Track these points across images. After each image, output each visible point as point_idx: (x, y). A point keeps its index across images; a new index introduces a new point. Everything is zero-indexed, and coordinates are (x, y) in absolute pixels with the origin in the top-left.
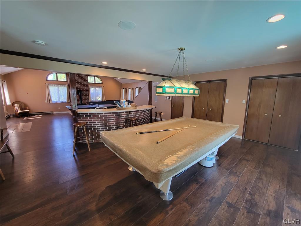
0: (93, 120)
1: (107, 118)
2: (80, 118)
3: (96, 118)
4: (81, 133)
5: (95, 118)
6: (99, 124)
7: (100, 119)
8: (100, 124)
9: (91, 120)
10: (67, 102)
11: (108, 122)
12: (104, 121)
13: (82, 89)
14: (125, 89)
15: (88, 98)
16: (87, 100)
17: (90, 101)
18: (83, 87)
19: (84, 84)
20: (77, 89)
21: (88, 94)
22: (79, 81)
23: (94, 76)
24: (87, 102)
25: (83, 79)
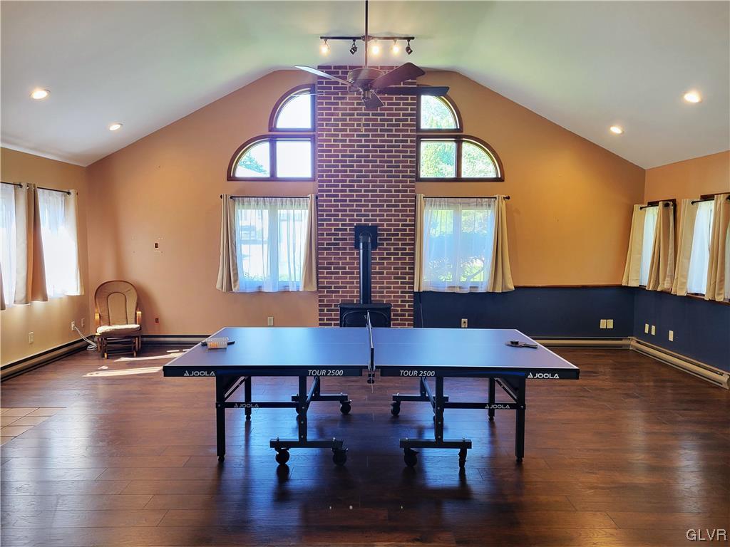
10: (302, 288)
13: (378, 215)
14: (666, 205)
15: (410, 269)
16: (402, 283)
17: (416, 290)
18: (385, 204)
19: (391, 191)
20: (354, 220)
21: (414, 245)
22: (371, 171)
23: (457, 136)
24: (402, 292)
25: (388, 156)
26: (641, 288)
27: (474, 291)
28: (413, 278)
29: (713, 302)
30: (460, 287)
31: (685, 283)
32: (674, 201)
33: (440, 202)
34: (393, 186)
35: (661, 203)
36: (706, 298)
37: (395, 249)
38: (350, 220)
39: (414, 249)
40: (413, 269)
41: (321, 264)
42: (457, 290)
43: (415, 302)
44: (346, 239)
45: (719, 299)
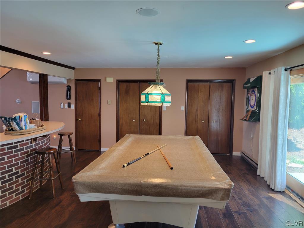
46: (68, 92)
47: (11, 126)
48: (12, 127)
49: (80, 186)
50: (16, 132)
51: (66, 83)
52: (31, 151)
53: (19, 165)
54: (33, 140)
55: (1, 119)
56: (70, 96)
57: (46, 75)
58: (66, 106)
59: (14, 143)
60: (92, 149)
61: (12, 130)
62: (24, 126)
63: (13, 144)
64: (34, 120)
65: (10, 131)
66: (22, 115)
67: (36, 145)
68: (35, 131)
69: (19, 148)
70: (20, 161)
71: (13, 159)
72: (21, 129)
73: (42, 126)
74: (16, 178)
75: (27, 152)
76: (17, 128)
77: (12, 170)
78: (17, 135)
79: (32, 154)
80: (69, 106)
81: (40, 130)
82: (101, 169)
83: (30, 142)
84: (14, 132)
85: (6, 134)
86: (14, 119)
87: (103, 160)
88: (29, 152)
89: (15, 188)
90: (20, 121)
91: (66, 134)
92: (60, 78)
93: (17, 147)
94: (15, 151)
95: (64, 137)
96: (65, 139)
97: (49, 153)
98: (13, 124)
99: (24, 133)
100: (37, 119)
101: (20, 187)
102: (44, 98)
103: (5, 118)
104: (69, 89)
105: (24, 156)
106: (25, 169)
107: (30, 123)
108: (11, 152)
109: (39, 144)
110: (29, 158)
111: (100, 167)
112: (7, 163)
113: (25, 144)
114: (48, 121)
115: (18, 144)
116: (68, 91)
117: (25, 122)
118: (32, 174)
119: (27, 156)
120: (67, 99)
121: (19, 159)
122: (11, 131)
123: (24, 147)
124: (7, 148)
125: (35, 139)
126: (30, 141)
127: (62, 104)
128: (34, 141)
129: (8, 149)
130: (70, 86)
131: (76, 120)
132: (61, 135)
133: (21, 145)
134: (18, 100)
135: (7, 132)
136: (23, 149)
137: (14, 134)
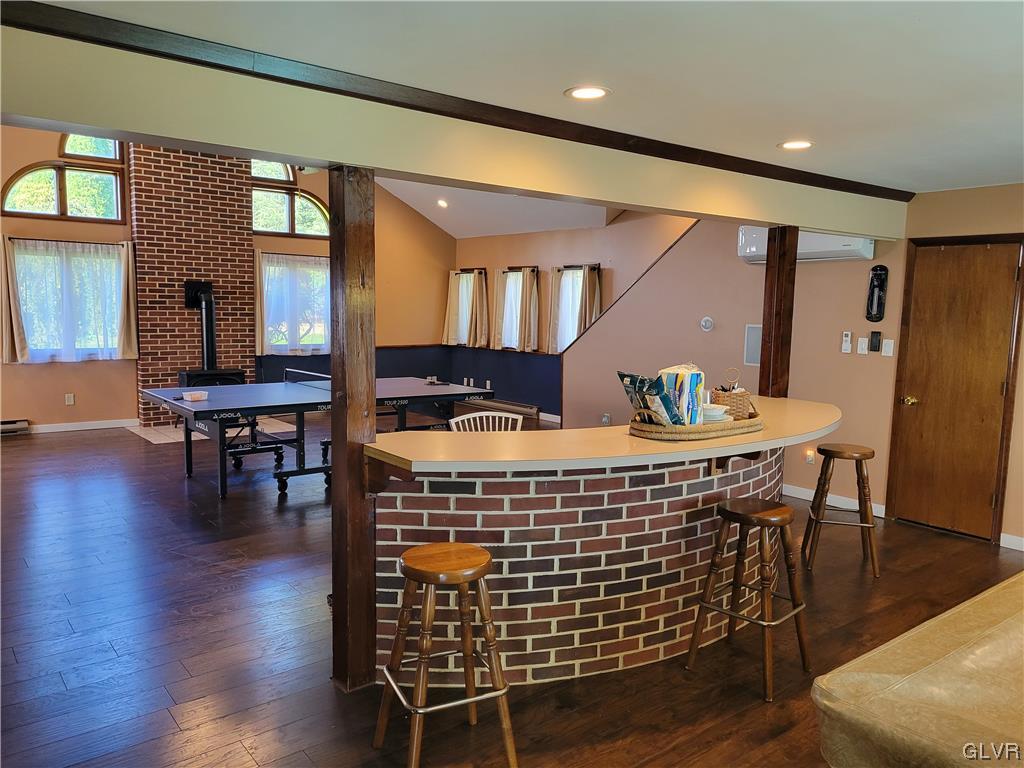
0: (487, 521)
1: (581, 501)
2: (391, 503)
3: (507, 505)
4: (392, 614)
5: (499, 505)
6: (522, 551)
7: (532, 513)
8: (529, 545)
9: (472, 521)
10: (118, 356)
11: (585, 531)
12: (557, 528)
13: (213, 271)
14: (480, 273)
15: (250, 331)
16: (242, 347)
17: (258, 354)
18: (220, 258)
19: (226, 244)
20: (183, 275)
21: (253, 304)
22: (202, 220)
23: (290, 189)
24: (242, 357)
25: (222, 204)
26: (460, 347)
27: (316, 353)
28: (254, 341)
29: (523, 352)
30: (302, 350)
31: (500, 340)
32: (485, 269)
33: (278, 258)
34: (228, 238)
35: (476, 271)
36: (518, 350)
37: (233, 309)
38: (178, 275)
39: (253, 309)
40: (253, 331)
41: (142, 325)
42: (299, 353)
43: (256, 367)
44: (174, 297)
45: (528, 350)
46: (876, 290)
47: (647, 407)
48: (651, 413)
49: (843, 735)
50: (660, 429)
51: (870, 256)
52: (706, 501)
53: (664, 542)
54: (714, 464)
55: (622, 381)
56: (881, 305)
57: (794, 230)
58: (863, 344)
59: (650, 468)
60: (955, 529)
61: (651, 421)
62: (688, 409)
63: (648, 470)
64: (727, 393)
65: (645, 424)
66: (686, 372)
67: (724, 482)
68: (724, 432)
69: (667, 484)
70: (668, 529)
71: (647, 518)
72: (677, 420)
73: (751, 416)
74: (651, 583)
75: (693, 503)
76: (663, 414)
77: (639, 556)
78: (661, 440)
79: (708, 512)
80: (875, 345)
81: (742, 431)
82: (970, 676)
83: (704, 468)
84: (653, 427)
85: (634, 432)
86: (657, 385)
87: (992, 624)
88: (700, 504)
89: (646, 618)
90: (677, 393)
91: (846, 455)
92: (847, 240)
93: (660, 479)
94: (655, 495)
95: (836, 463)
96: (844, 470)
97: (764, 524)
98: (653, 401)
99: (684, 437)
100: (737, 391)
101: (661, 618)
102: (778, 314)
103: (633, 382)
104: (880, 277)
105: (682, 516)
106: (683, 561)
107: (711, 402)
108: (642, 496)
109: (734, 479)
110: (698, 523)
111: (968, 664)
112: (626, 528)
113: (686, 475)
114: (786, 396)
115: (665, 471)
116: (875, 287)
117: (693, 396)
118: (704, 584)
119: (691, 517)
120: (868, 318)
121: (664, 523)
122: (646, 422)
123: (685, 484)
124: (631, 478)
125: (722, 462)
126: (706, 464)
127: (847, 336)
128: (718, 467)
129: (634, 482)
130: (884, 269)
131: (899, 401)
132: (828, 454)
133: (673, 477)
134: (707, 318)
135: (636, 426)
136: (678, 491)
137: (654, 436)
